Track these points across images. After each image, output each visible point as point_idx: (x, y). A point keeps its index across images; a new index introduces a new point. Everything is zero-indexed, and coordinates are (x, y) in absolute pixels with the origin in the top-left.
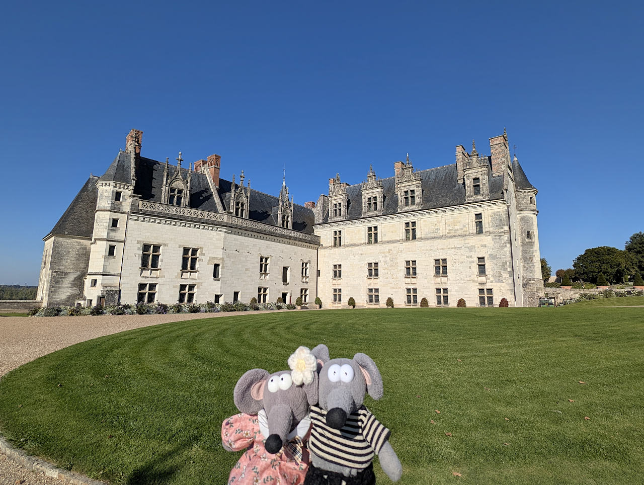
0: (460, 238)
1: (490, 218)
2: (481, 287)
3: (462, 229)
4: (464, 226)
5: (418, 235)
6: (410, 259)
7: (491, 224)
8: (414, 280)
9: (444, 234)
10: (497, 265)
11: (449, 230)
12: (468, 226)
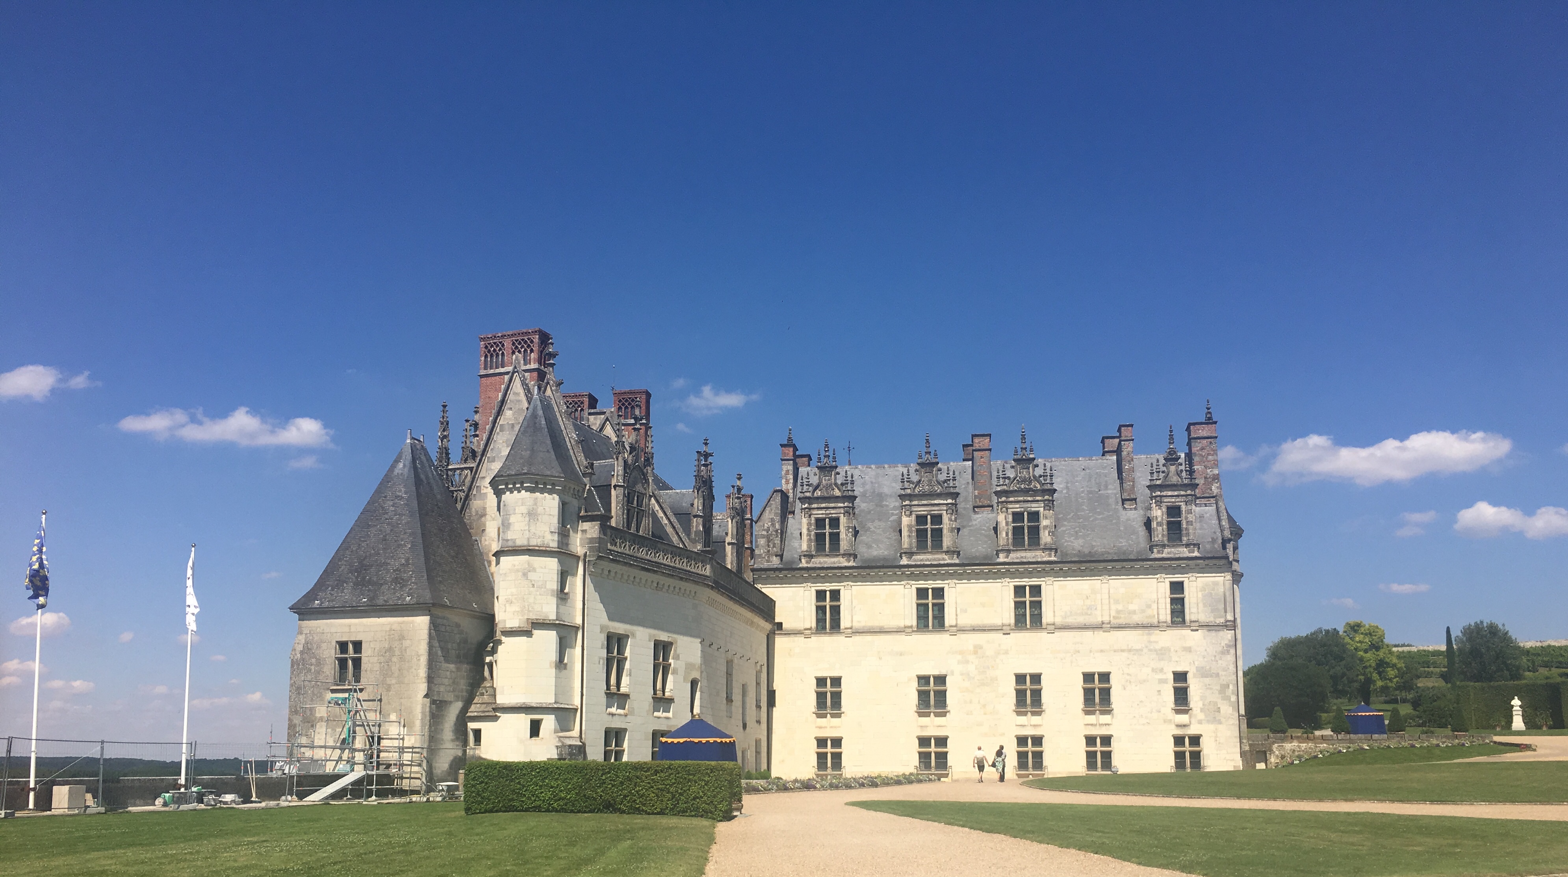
0: (1140, 631)
1: (1200, 595)
2: (1179, 732)
3: (1143, 611)
4: (1149, 606)
5: (1047, 617)
6: (1028, 669)
7: (1201, 605)
8: (1035, 720)
9: (1106, 619)
10: (1211, 689)
11: (1118, 612)
12: (1155, 606)
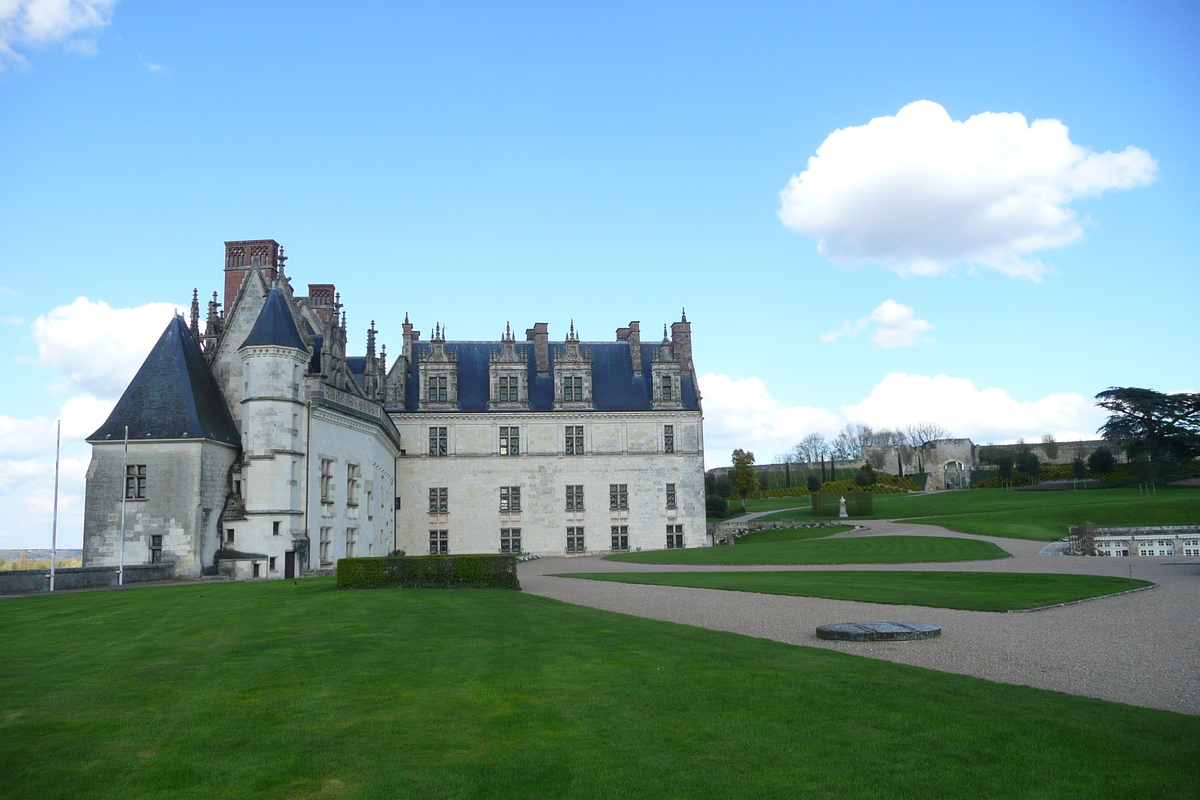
0: (646, 457)
1: (681, 433)
2: (670, 523)
3: (648, 444)
4: (652, 440)
5: (587, 447)
6: (574, 483)
7: (684, 441)
8: (579, 515)
9: (625, 449)
10: (688, 495)
11: (633, 445)
12: (655, 441)
